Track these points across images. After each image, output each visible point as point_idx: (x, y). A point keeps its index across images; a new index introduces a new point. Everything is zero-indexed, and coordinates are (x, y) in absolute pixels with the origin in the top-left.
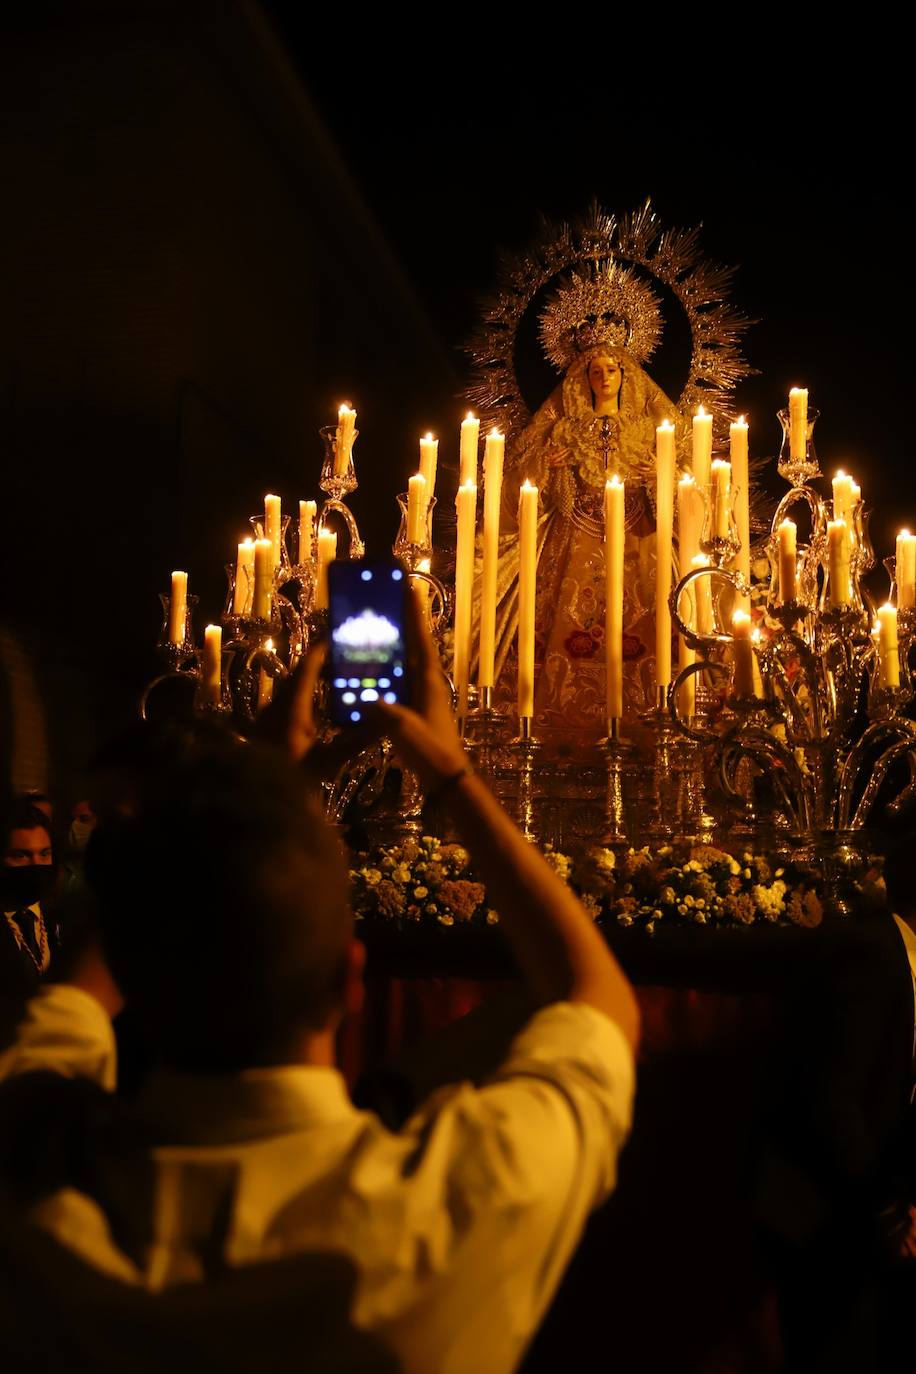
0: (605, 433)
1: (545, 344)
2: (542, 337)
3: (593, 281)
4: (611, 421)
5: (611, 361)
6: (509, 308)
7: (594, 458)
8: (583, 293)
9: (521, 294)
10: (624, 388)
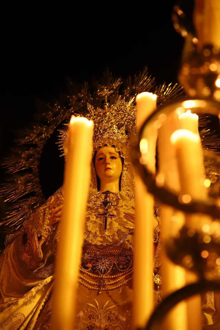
0: (105, 203)
1: (61, 147)
2: (60, 142)
3: (103, 108)
4: (111, 195)
5: (112, 150)
6: (40, 134)
7: (95, 222)
8: (95, 115)
9: (49, 125)
10: (124, 174)
